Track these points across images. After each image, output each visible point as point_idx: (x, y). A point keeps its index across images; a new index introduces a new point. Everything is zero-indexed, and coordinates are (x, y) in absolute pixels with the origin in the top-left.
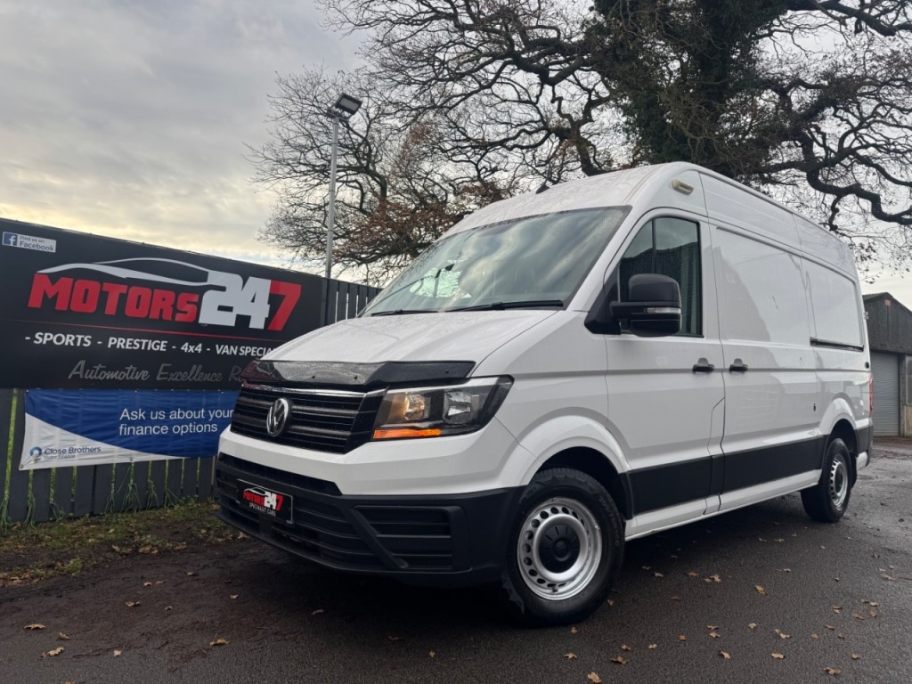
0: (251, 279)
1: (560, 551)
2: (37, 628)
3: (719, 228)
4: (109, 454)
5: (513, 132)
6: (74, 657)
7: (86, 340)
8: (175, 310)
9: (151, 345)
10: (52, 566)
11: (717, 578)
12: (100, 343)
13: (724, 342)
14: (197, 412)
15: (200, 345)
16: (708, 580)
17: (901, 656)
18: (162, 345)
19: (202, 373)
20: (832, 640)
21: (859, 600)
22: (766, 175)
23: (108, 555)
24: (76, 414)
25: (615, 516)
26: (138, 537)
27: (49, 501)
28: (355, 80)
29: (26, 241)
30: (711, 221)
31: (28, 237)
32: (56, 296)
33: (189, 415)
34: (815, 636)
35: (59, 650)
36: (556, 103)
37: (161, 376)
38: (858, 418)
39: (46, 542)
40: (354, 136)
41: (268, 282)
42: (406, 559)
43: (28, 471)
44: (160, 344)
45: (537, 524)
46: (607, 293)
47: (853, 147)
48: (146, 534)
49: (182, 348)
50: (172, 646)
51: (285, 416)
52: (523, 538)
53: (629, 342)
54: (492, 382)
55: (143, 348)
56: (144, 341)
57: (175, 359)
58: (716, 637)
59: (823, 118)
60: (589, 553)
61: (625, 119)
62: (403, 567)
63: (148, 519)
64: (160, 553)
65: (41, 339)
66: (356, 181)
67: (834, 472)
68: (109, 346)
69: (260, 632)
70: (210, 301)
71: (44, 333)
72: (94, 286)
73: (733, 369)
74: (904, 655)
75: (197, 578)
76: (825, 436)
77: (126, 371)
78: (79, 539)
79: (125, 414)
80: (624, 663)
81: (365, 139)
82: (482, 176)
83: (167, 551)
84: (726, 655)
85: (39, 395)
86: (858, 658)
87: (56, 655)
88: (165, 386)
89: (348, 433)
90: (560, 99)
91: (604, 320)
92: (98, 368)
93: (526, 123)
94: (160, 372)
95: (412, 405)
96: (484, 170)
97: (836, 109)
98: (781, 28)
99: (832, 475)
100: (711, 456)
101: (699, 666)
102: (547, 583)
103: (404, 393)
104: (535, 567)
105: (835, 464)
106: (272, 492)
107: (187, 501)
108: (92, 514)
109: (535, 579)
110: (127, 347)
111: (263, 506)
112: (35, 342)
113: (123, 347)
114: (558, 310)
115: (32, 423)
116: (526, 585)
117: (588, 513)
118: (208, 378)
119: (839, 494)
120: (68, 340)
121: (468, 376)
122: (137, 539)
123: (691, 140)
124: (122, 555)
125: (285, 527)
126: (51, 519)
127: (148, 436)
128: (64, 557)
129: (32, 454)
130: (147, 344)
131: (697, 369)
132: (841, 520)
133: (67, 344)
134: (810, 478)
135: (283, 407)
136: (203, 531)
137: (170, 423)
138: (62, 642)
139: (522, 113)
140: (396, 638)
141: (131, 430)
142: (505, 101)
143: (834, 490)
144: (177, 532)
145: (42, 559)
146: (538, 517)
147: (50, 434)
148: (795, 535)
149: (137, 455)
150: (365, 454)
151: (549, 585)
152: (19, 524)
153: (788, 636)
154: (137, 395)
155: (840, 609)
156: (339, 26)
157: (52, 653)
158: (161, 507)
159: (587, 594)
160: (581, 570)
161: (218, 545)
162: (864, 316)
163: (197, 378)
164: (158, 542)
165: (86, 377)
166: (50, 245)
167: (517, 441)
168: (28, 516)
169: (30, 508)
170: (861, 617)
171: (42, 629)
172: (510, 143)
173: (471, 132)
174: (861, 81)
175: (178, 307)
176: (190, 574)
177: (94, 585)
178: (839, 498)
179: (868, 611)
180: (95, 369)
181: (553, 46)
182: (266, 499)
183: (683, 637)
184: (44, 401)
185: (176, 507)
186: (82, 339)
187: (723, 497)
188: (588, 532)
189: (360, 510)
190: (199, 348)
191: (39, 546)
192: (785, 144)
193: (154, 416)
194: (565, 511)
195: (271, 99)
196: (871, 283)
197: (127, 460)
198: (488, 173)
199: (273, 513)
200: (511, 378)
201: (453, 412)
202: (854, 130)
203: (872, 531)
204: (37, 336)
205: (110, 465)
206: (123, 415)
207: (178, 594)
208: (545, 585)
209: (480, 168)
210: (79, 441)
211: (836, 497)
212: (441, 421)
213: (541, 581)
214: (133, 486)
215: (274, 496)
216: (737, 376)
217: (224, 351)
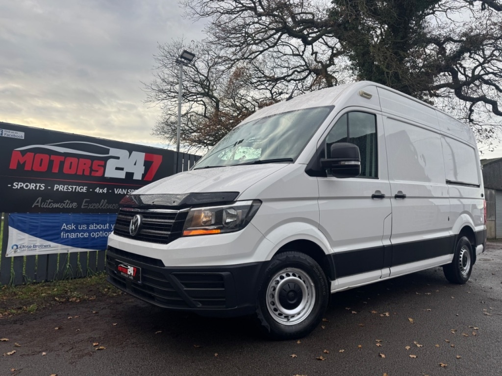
0: (134, 153)
1: (291, 298)
2: (5, 341)
3: (389, 118)
4: (56, 248)
5: (290, 72)
6: (21, 355)
7: (42, 186)
8: (91, 170)
9: (78, 189)
10: (20, 308)
11: (387, 314)
12: (49, 188)
13: (391, 182)
14: (105, 225)
15: (106, 189)
16: (382, 315)
17: (486, 357)
18: (85, 189)
19: (107, 204)
20: (447, 348)
21: (468, 327)
22: (432, 92)
23: (52, 302)
24: (37, 226)
25: (323, 278)
26: (70, 293)
27: (22, 273)
28: (201, 45)
29: (8, 133)
30: (383, 113)
31: (9, 131)
32: (24, 163)
33: (100, 227)
34: (438, 346)
35: (13, 352)
36: (314, 55)
37: (84, 206)
38: (476, 225)
39: (19, 295)
40: (201, 76)
41: (144, 154)
42: (201, 302)
43: (11, 258)
44: (83, 188)
45: (278, 282)
46: (318, 154)
47: (480, 74)
48: (74, 292)
49: (96, 191)
50: (74, 350)
51: (139, 224)
52: (269, 291)
53: (332, 181)
54: (250, 203)
55: (74, 190)
56: (74, 187)
57: (92, 196)
58: (380, 346)
59: (464, 59)
60: (308, 299)
61: (351, 62)
62: (198, 306)
63: (77, 283)
64: (80, 301)
65: (17, 186)
66: (202, 100)
67: (462, 256)
68: (55, 190)
69: (124, 343)
70: (111, 165)
71: (18, 183)
72: (46, 157)
73: (397, 197)
74: (488, 356)
75: (97, 314)
76: (456, 235)
77: (64, 203)
78: (37, 294)
79: (64, 226)
80: (323, 360)
81: (207, 78)
82: (274, 97)
83: (85, 300)
84: (383, 356)
85: (16, 216)
86: (460, 358)
87: (11, 354)
88: (86, 211)
89: (169, 233)
90: (316, 53)
91: (317, 169)
92: (49, 201)
93: (298, 67)
94: (83, 204)
95: (205, 217)
96: (275, 94)
97: (471, 54)
98: (440, 9)
99: (461, 257)
100: (384, 246)
101: (365, 362)
102: (284, 315)
103: (201, 210)
104: (276, 306)
105: (462, 251)
106: (131, 266)
107: (99, 274)
108: (46, 281)
109: (277, 313)
110: (65, 190)
111: (127, 274)
112: (14, 187)
113: (62, 190)
114: (289, 163)
115: (13, 231)
116: (271, 316)
117: (307, 276)
118: (110, 207)
119: (465, 268)
120: (32, 186)
121: (235, 200)
122: (69, 294)
123: (387, 72)
124: (60, 303)
125: (137, 285)
126: (24, 283)
127: (77, 238)
128: (28, 304)
129: (12, 248)
130: (76, 188)
131: (374, 197)
132: (467, 282)
133: (31, 188)
134: (447, 259)
135: (137, 220)
136: (106, 290)
137: (89, 232)
138: (16, 348)
139: (295, 61)
140: (198, 346)
141: (68, 235)
142: (285, 55)
143: (462, 266)
144: (92, 290)
145: (16, 305)
146: (278, 279)
147: (23, 237)
148: (438, 291)
149: (71, 249)
150: (179, 244)
151: (285, 317)
152: (6, 286)
153: (421, 346)
154: (71, 216)
155: (456, 331)
156: (192, 16)
157: (9, 353)
158: (84, 277)
159: (307, 322)
160: (304, 308)
161: (113, 297)
162: (480, 168)
163: (104, 207)
164: (80, 295)
165: (42, 207)
166: (21, 135)
167: (264, 236)
168: (11, 281)
169: (12, 278)
170: (467, 336)
171: (7, 341)
172: (289, 78)
173: (267, 73)
174: (485, 37)
175: (93, 168)
176: (94, 312)
177: (41, 318)
178: (466, 270)
179: (472, 332)
180: (47, 202)
181: (310, 23)
182: (129, 270)
183: (360, 346)
184: (19, 220)
185: (93, 277)
186: (40, 186)
187: (391, 268)
188: (307, 287)
189: (175, 275)
190: (105, 190)
191: (15, 297)
192: (442, 74)
193: (80, 228)
194: (294, 275)
195: (155, 57)
196: (492, 151)
197: (65, 252)
198: (277, 95)
199: (131, 278)
200: (260, 201)
201: (228, 220)
202: (481, 64)
203: (483, 289)
204: (14, 184)
205: (56, 254)
206: (63, 227)
207: (85, 323)
208: (283, 317)
209: (272, 92)
210: (39, 241)
211: (463, 270)
212: (222, 226)
213: (280, 314)
214: (69, 265)
215: (132, 268)
216: (400, 201)
217: (119, 192)
